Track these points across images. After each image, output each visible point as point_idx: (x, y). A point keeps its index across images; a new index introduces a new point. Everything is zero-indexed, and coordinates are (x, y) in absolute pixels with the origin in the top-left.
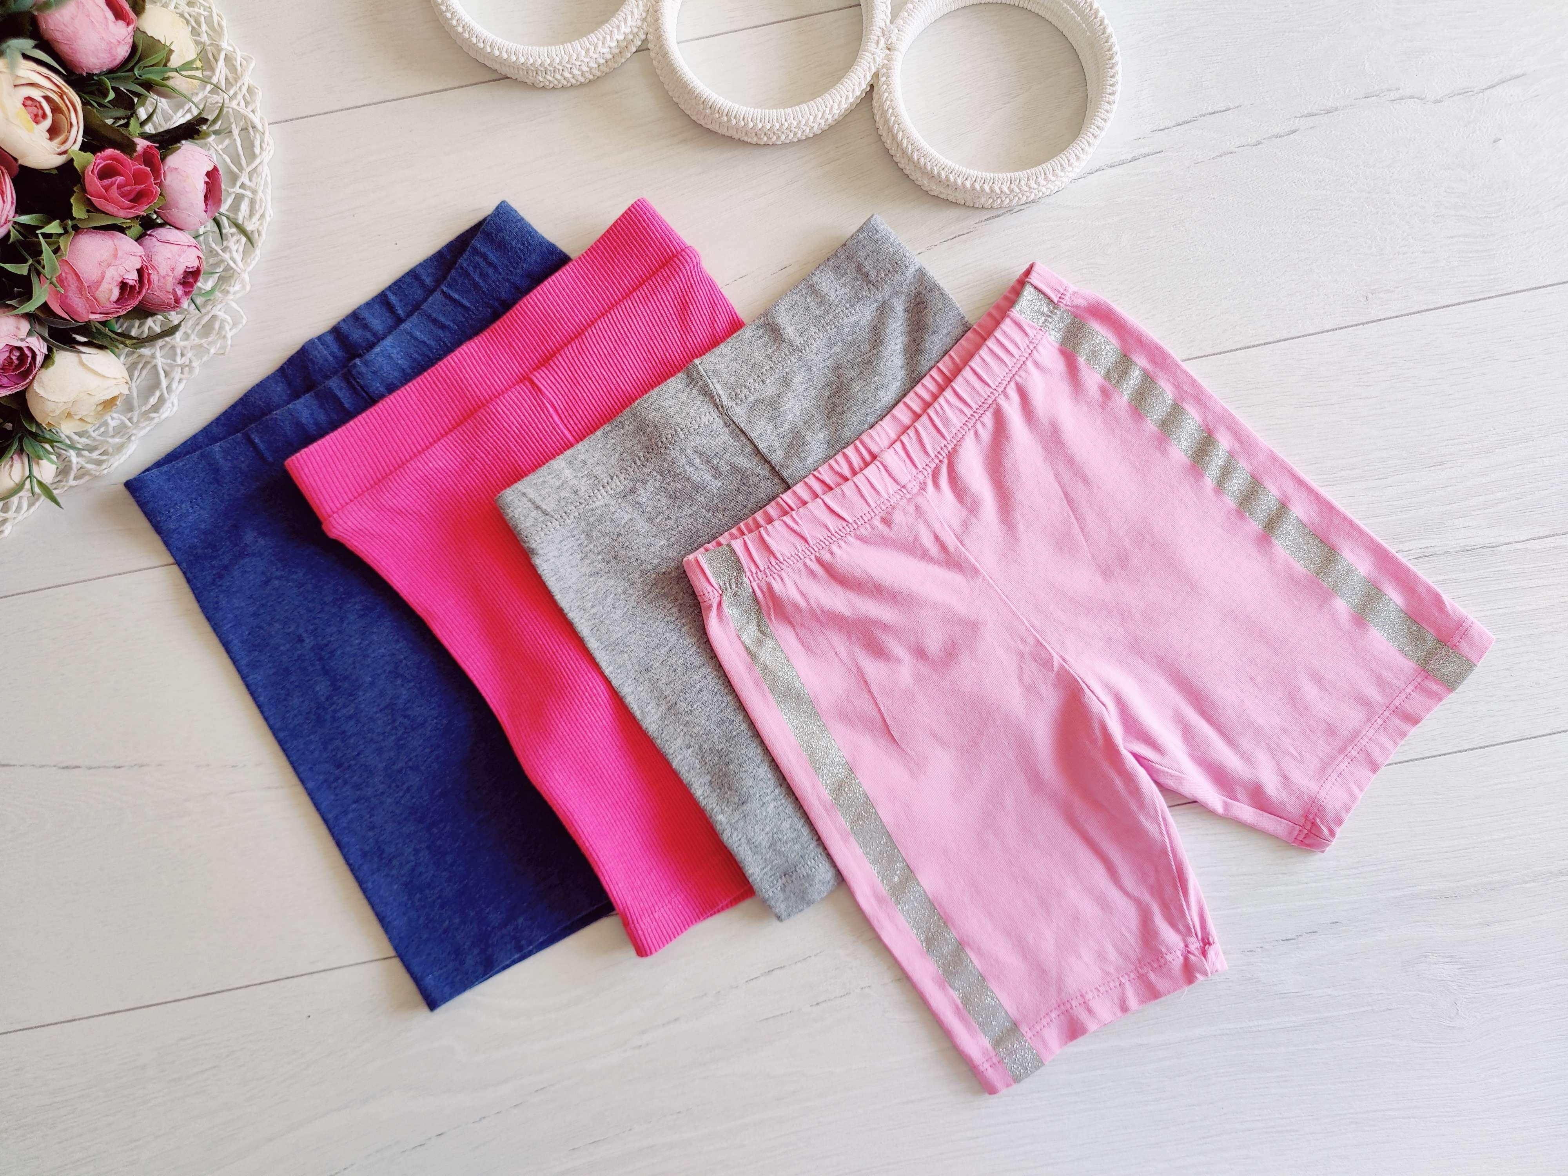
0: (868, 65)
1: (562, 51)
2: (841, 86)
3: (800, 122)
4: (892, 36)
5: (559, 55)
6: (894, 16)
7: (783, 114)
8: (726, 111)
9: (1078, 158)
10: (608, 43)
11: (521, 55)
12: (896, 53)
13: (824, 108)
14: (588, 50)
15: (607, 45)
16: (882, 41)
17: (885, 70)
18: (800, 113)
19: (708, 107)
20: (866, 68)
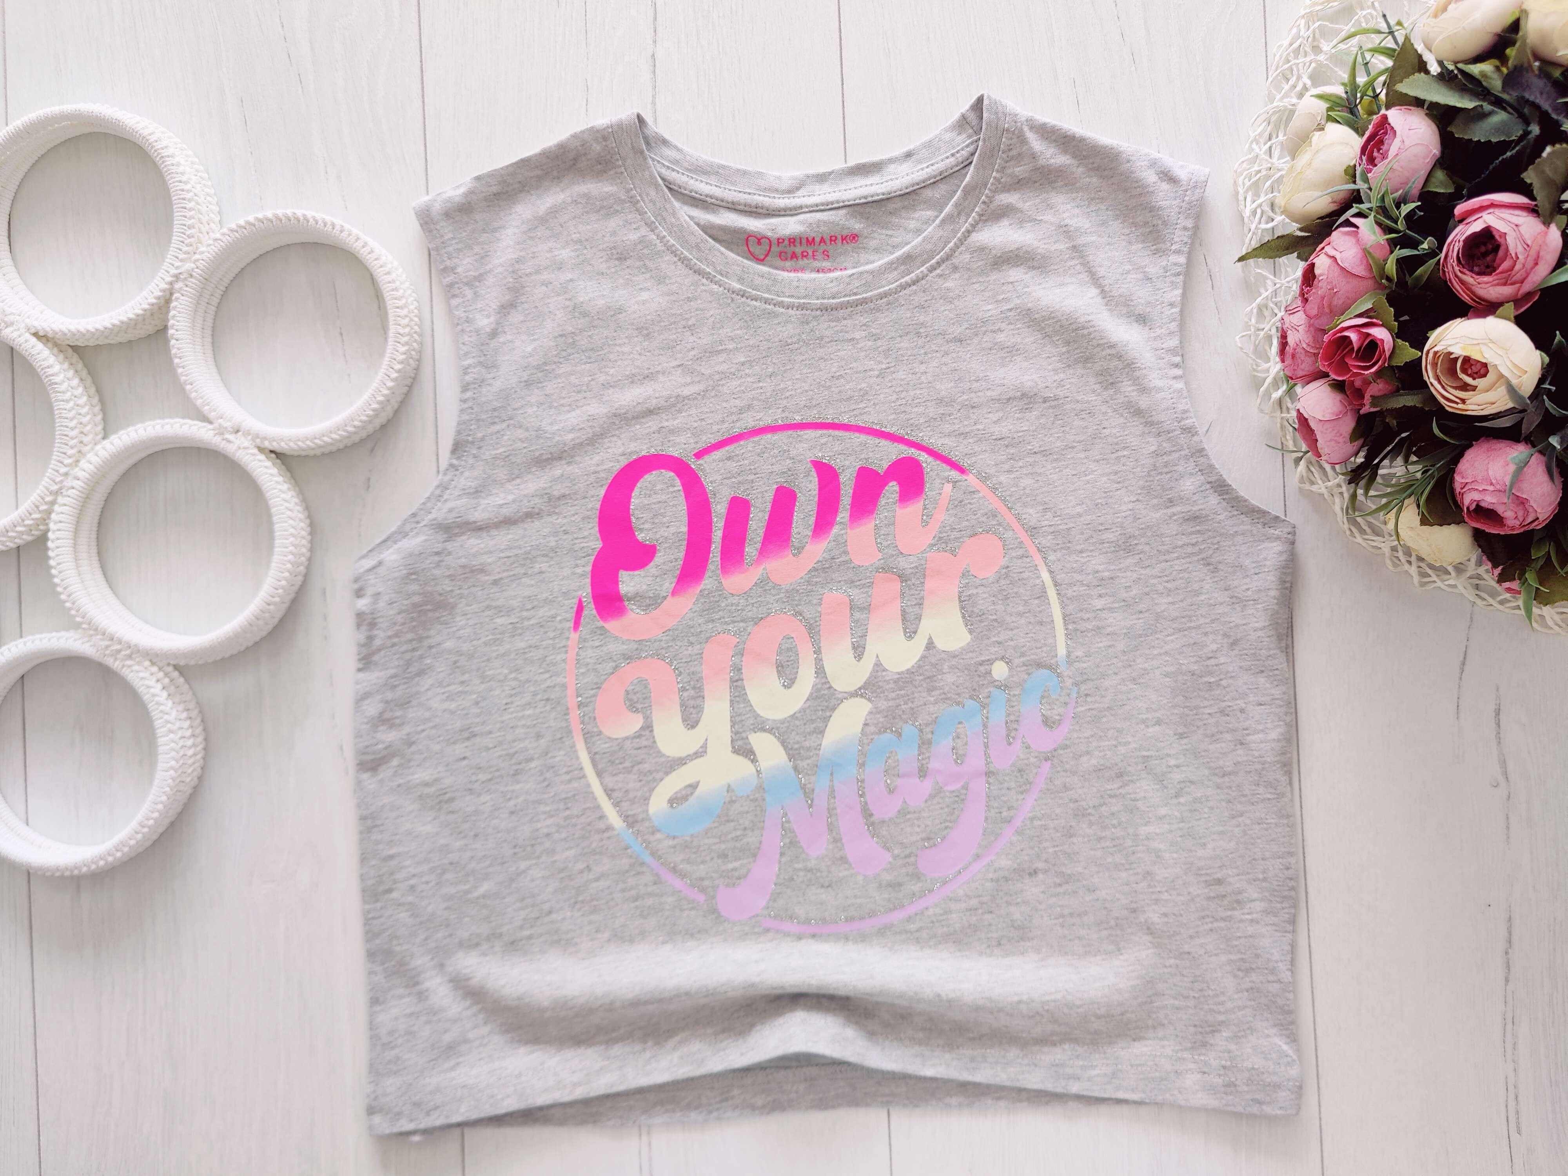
0: (249, 455)
1: (164, 756)
2: (264, 486)
3: (292, 534)
4: (225, 425)
5: (168, 760)
6: (206, 419)
8: (264, 604)
9: (388, 273)
11: (159, 799)
12: (244, 425)
14: (171, 731)
16: (227, 436)
17: (258, 440)
18: (282, 532)
19: (255, 621)
20: (252, 458)
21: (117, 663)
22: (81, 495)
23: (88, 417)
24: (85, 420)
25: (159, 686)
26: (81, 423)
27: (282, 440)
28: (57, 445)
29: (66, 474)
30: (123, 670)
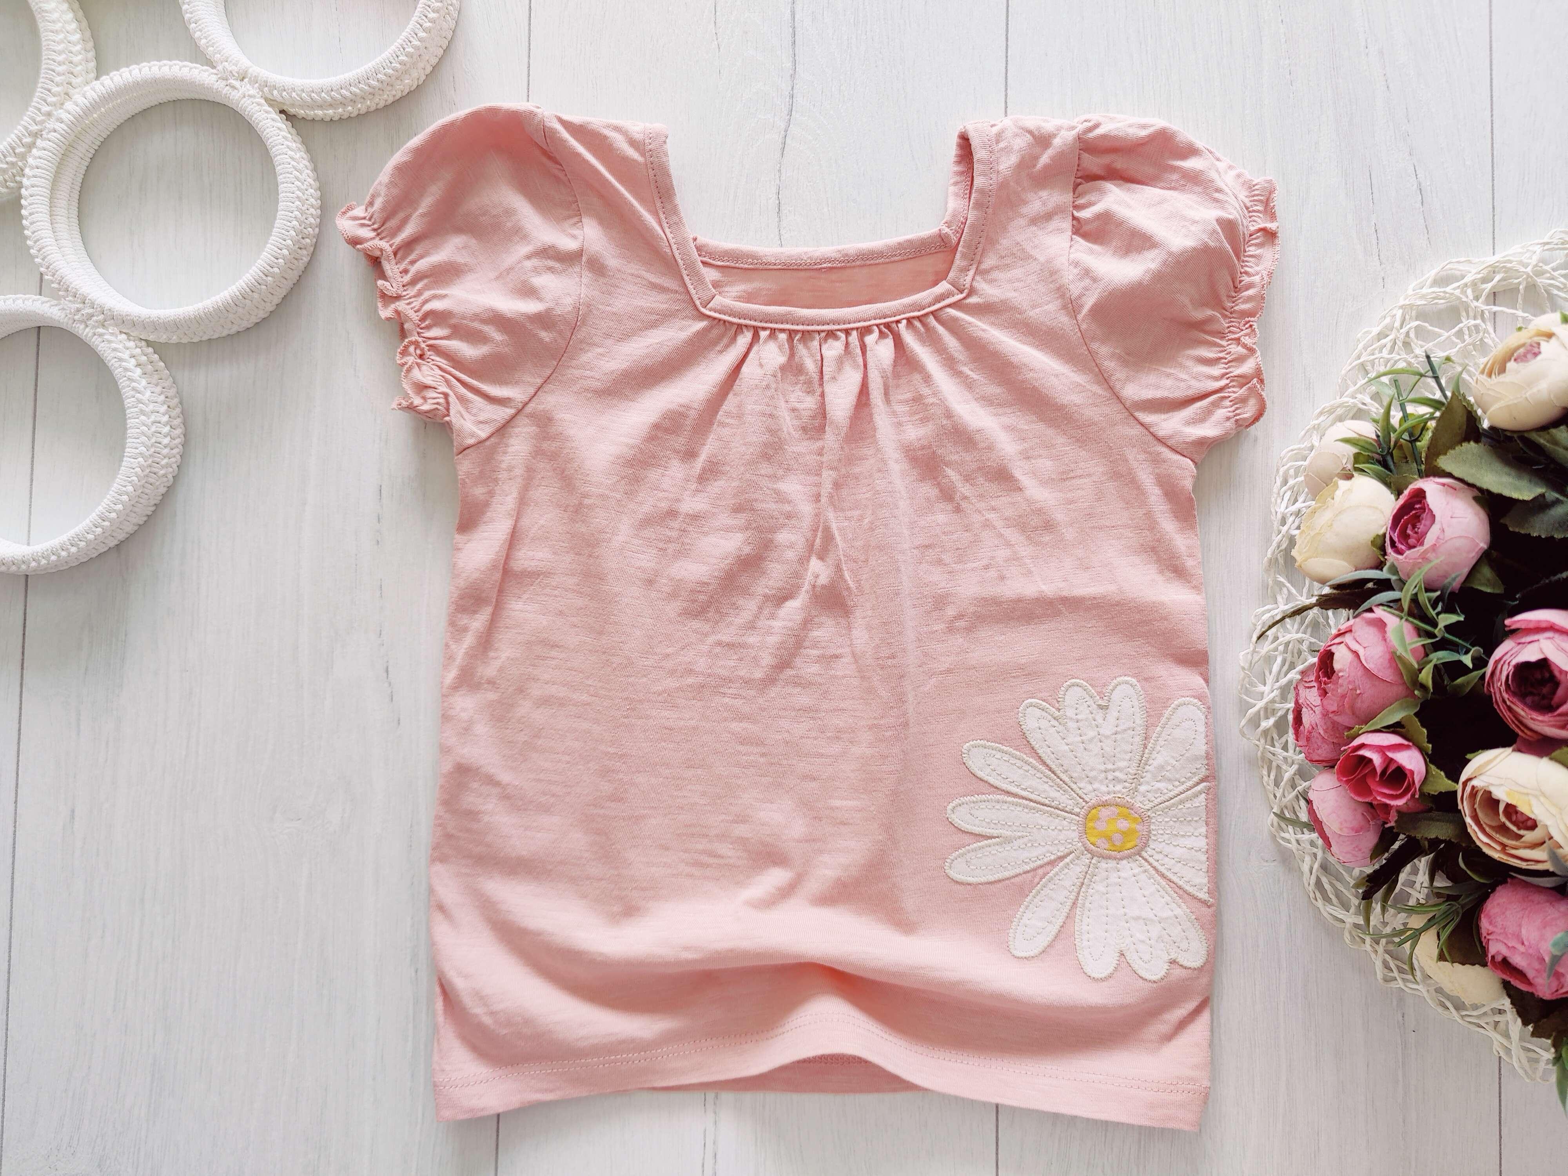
0: (254, 104)
2: (270, 140)
3: (298, 197)
4: (230, 69)
5: (138, 445)
6: (210, 63)
7: (283, 212)
8: (261, 274)
10: (140, 387)
12: (250, 70)
13: (291, 166)
14: (142, 412)
15: (143, 389)
16: (232, 82)
17: (266, 88)
18: (288, 194)
19: (250, 293)
20: (257, 108)
21: (87, 330)
22: (63, 139)
23: (80, 57)
24: (77, 59)
25: (133, 362)
26: (71, 62)
27: (293, 90)
28: (41, 80)
29: (49, 114)
30: (93, 340)
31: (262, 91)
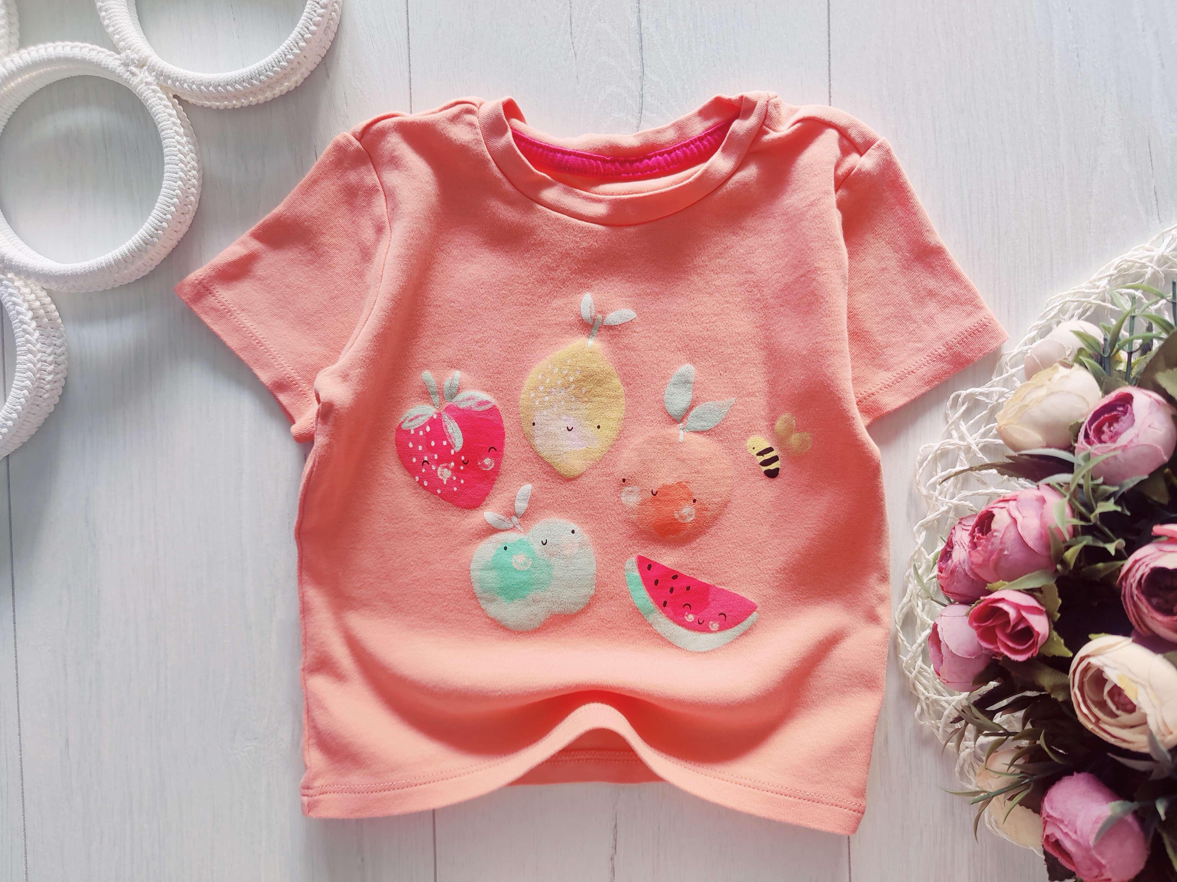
0: (150, 91)
1: (21, 374)
2: (161, 125)
3: (181, 178)
4: (132, 57)
5: (24, 379)
6: (115, 48)
7: (166, 190)
8: (141, 242)
10: (30, 329)
12: (150, 60)
13: (176, 149)
14: (30, 351)
15: (32, 331)
16: (133, 68)
17: (162, 78)
18: (171, 174)
19: (132, 257)
20: (152, 94)
25: (26, 305)
27: (185, 81)
31: (158, 79)
